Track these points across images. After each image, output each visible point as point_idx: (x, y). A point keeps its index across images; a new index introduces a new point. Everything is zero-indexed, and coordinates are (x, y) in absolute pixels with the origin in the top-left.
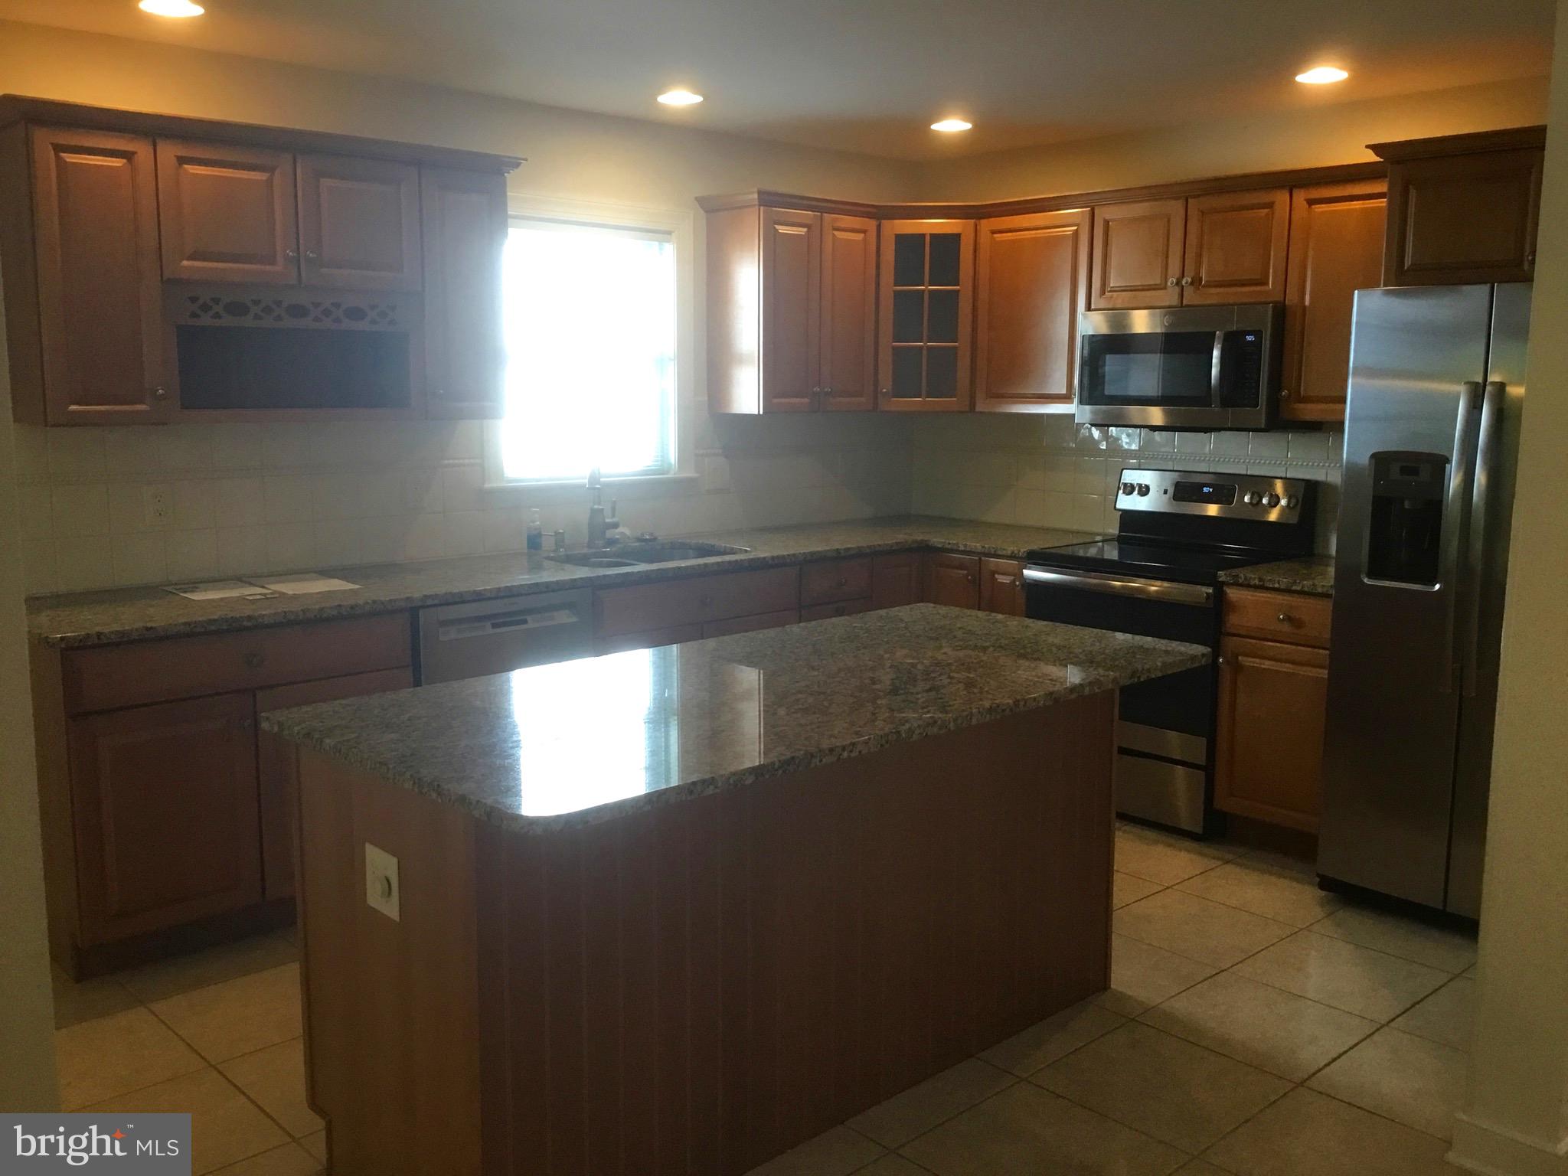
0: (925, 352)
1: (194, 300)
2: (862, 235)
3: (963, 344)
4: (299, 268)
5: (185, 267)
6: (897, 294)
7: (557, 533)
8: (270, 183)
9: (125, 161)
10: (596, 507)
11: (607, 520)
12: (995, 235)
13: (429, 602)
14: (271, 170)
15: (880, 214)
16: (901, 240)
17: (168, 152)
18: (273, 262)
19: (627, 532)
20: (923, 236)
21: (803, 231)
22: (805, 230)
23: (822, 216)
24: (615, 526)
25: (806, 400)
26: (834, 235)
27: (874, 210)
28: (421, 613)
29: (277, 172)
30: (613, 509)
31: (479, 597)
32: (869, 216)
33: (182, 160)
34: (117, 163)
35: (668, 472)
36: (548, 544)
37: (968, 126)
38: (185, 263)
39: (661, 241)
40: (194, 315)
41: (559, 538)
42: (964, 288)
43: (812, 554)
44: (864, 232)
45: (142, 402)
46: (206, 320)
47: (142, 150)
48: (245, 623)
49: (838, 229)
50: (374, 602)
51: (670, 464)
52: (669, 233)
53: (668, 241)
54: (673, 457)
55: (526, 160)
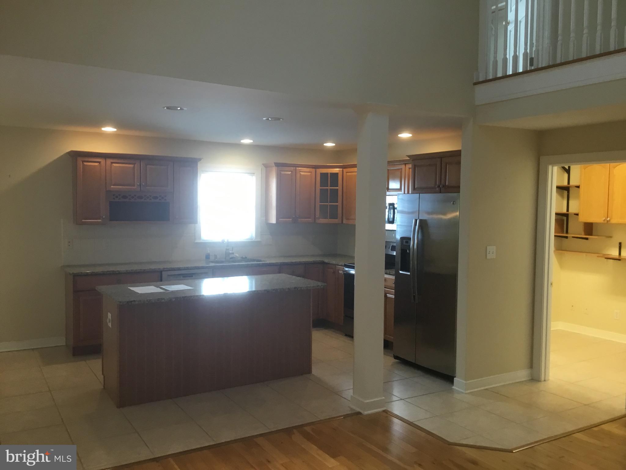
0: (329, 206)
1: (114, 195)
2: (310, 173)
3: (339, 204)
4: (141, 187)
5: (112, 188)
6: (321, 189)
7: (215, 255)
8: (134, 167)
9: (99, 163)
10: (227, 248)
11: (230, 252)
12: (347, 173)
13: (165, 270)
14: (135, 164)
15: (316, 167)
16: (322, 174)
17: (109, 161)
18: (134, 186)
19: (237, 255)
20: (328, 173)
21: (290, 173)
22: (291, 172)
23: (296, 168)
24: (233, 253)
25: (291, 219)
26: (300, 174)
27: (314, 166)
28: (163, 272)
29: (136, 165)
30: (233, 249)
31: (179, 269)
32: (313, 168)
33: (112, 163)
34: (97, 164)
35: (252, 239)
36: (212, 258)
37: (334, 145)
38: (112, 187)
39: (252, 176)
40: (114, 199)
41: (216, 256)
42: (339, 188)
43: (284, 263)
44: (311, 172)
45: (99, 219)
46: (117, 200)
47: (102, 161)
48: (117, 272)
49: (301, 172)
50: (150, 269)
51: (253, 237)
52: (254, 174)
53: (254, 176)
54: (254, 235)
55: (203, 158)
